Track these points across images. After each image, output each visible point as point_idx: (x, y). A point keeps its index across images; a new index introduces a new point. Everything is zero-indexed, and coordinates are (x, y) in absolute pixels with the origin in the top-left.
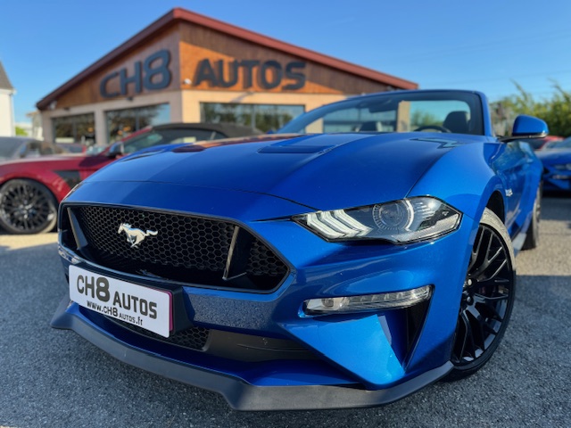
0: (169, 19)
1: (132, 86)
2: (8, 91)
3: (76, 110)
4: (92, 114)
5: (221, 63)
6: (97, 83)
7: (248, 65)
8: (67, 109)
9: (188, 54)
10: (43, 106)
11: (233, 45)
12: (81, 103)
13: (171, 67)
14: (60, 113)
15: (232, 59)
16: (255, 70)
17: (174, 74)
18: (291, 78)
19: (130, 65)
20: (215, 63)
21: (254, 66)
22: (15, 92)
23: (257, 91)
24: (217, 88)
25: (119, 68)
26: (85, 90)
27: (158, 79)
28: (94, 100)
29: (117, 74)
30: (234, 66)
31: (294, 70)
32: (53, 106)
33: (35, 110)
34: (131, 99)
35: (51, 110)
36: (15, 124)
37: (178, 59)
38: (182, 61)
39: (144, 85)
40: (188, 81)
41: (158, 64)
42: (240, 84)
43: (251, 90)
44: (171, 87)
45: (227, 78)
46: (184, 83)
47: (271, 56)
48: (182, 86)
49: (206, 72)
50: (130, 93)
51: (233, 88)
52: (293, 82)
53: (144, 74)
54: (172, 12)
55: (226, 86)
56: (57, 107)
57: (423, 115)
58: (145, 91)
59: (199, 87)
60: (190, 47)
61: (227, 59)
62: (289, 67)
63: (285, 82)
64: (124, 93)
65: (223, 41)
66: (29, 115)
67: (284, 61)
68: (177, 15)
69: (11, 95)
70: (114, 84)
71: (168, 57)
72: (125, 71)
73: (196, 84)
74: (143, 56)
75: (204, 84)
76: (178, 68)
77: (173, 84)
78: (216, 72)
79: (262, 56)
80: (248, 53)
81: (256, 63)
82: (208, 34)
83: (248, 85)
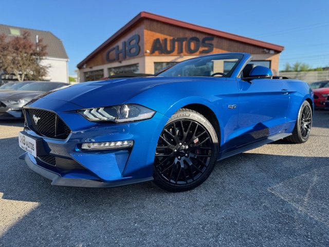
0: (139, 18)
1: (121, 55)
2: (66, 60)
3: (95, 68)
4: (102, 70)
5: (166, 40)
6: (105, 54)
7: (180, 40)
8: (91, 68)
9: (149, 36)
10: (80, 67)
11: (173, 30)
12: (97, 65)
13: (140, 44)
14: (88, 70)
15: (172, 38)
16: (184, 43)
17: (141, 48)
18: (205, 47)
19: (120, 44)
20: (162, 40)
21: (184, 41)
22: (69, 60)
23: (185, 55)
24: (163, 54)
25: (115, 46)
26: (99, 58)
27: (133, 50)
28: (103, 63)
29: (114, 49)
30: (173, 41)
31: (207, 42)
32: (85, 66)
33: (77, 69)
34: (120, 62)
35: (84, 68)
36: (68, 75)
37: (143, 40)
38: (145, 40)
39: (127, 54)
40: (148, 51)
41: (134, 42)
42: (176, 52)
43: (182, 54)
44: (139, 55)
45: (169, 49)
46: (146, 52)
47: (194, 35)
48: (145, 54)
49: (158, 46)
50: (120, 59)
51: (171, 54)
52: (206, 49)
53: (127, 48)
54: (140, 14)
55: (168, 53)
56: (86, 67)
57: (301, 65)
58: (127, 57)
59: (154, 54)
60: (149, 32)
61: (169, 38)
62: (204, 40)
63: (201, 49)
64: (117, 59)
65: (167, 28)
66: (76, 71)
67: (201, 37)
68: (143, 15)
69: (67, 61)
70: (113, 54)
71: (139, 38)
72: (118, 47)
73: (152, 52)
74: (126, 39)
75: (157, 52)
76: (143, 45)
77: (141, 53)
78: (163, 46)
79: (189, 35)
80: (181, 34)
81: (185, 39)
82: (159, 24)
83: (180, 52)
